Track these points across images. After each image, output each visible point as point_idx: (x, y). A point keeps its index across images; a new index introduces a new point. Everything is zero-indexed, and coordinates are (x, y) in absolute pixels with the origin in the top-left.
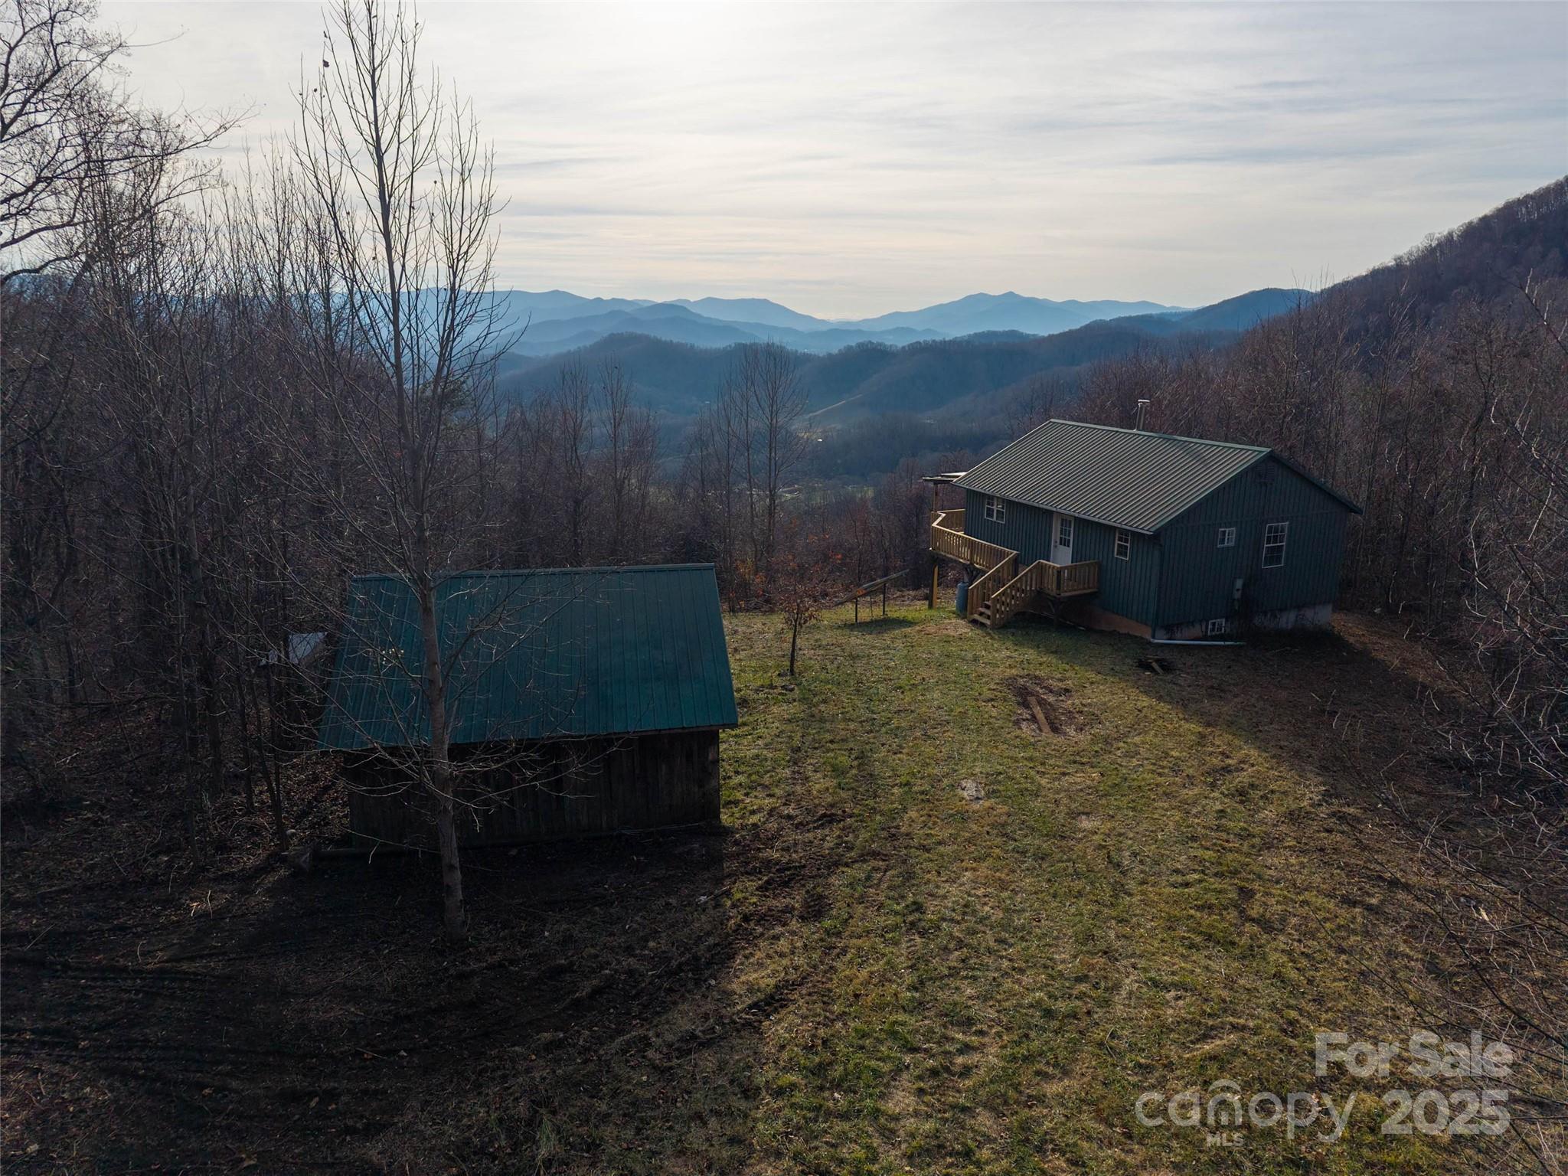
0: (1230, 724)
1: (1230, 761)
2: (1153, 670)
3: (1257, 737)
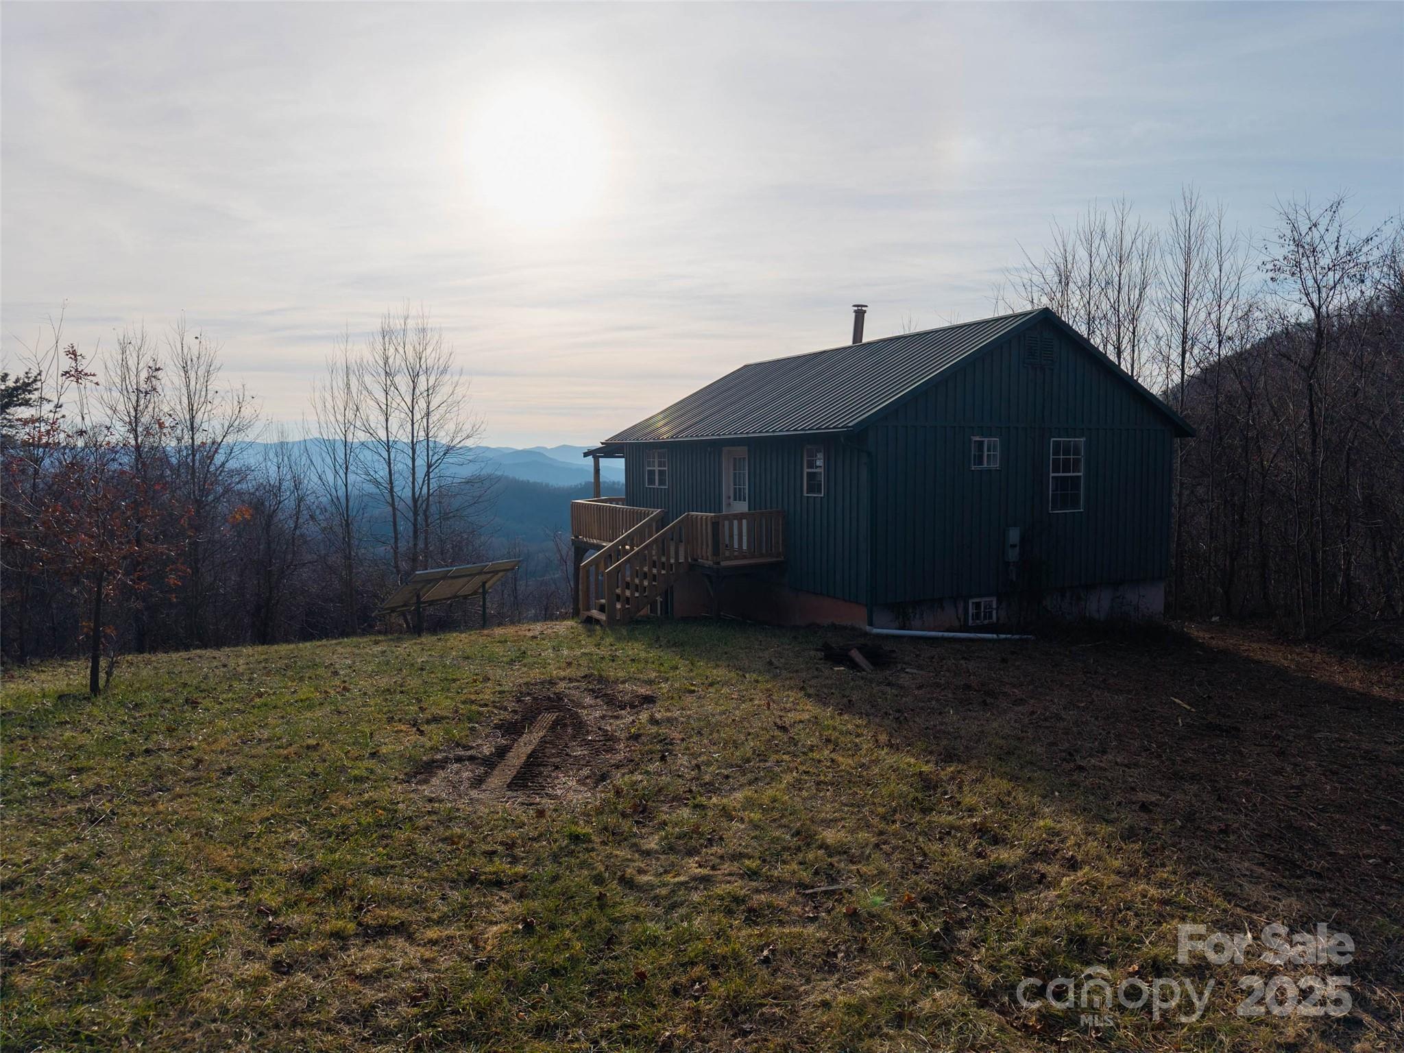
0: (1004, 755)
1: (1005, 855)
2: (854, 665)
3: (1073, 784)
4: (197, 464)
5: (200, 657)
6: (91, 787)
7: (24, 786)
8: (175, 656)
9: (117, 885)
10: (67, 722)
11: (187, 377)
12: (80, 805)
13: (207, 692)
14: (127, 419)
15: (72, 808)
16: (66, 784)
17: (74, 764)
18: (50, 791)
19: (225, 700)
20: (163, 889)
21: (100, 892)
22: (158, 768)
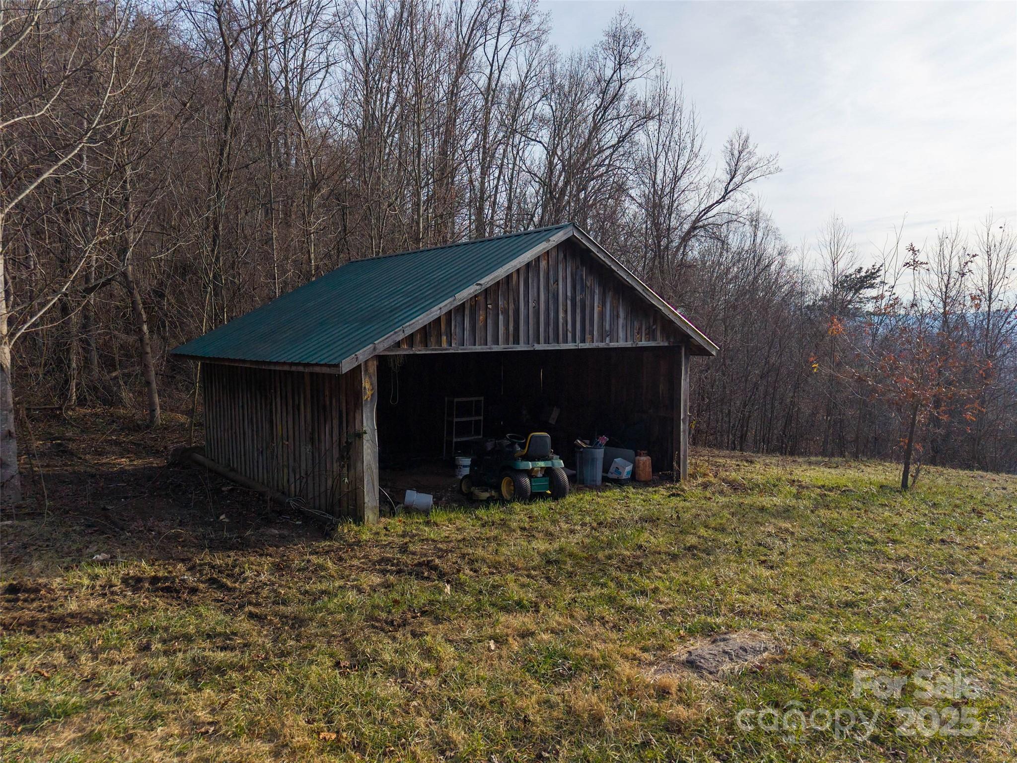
4: (991, 326)
5: (982, 477)
6: (902, 556)
7: (858, 542)
8: (961, 472)
9: (920, 632)
10: (886, 505)
11: (989, 259)
12: (895, 566)
13: (991, 507)
14: (939, 294)
15: (890, 566)
16: (886, 548)
17: (890, 535)
18: (876, 549)
19: (1005, 517)
20: (954, 649)
21: (907, 632)
22: (951, 556)
